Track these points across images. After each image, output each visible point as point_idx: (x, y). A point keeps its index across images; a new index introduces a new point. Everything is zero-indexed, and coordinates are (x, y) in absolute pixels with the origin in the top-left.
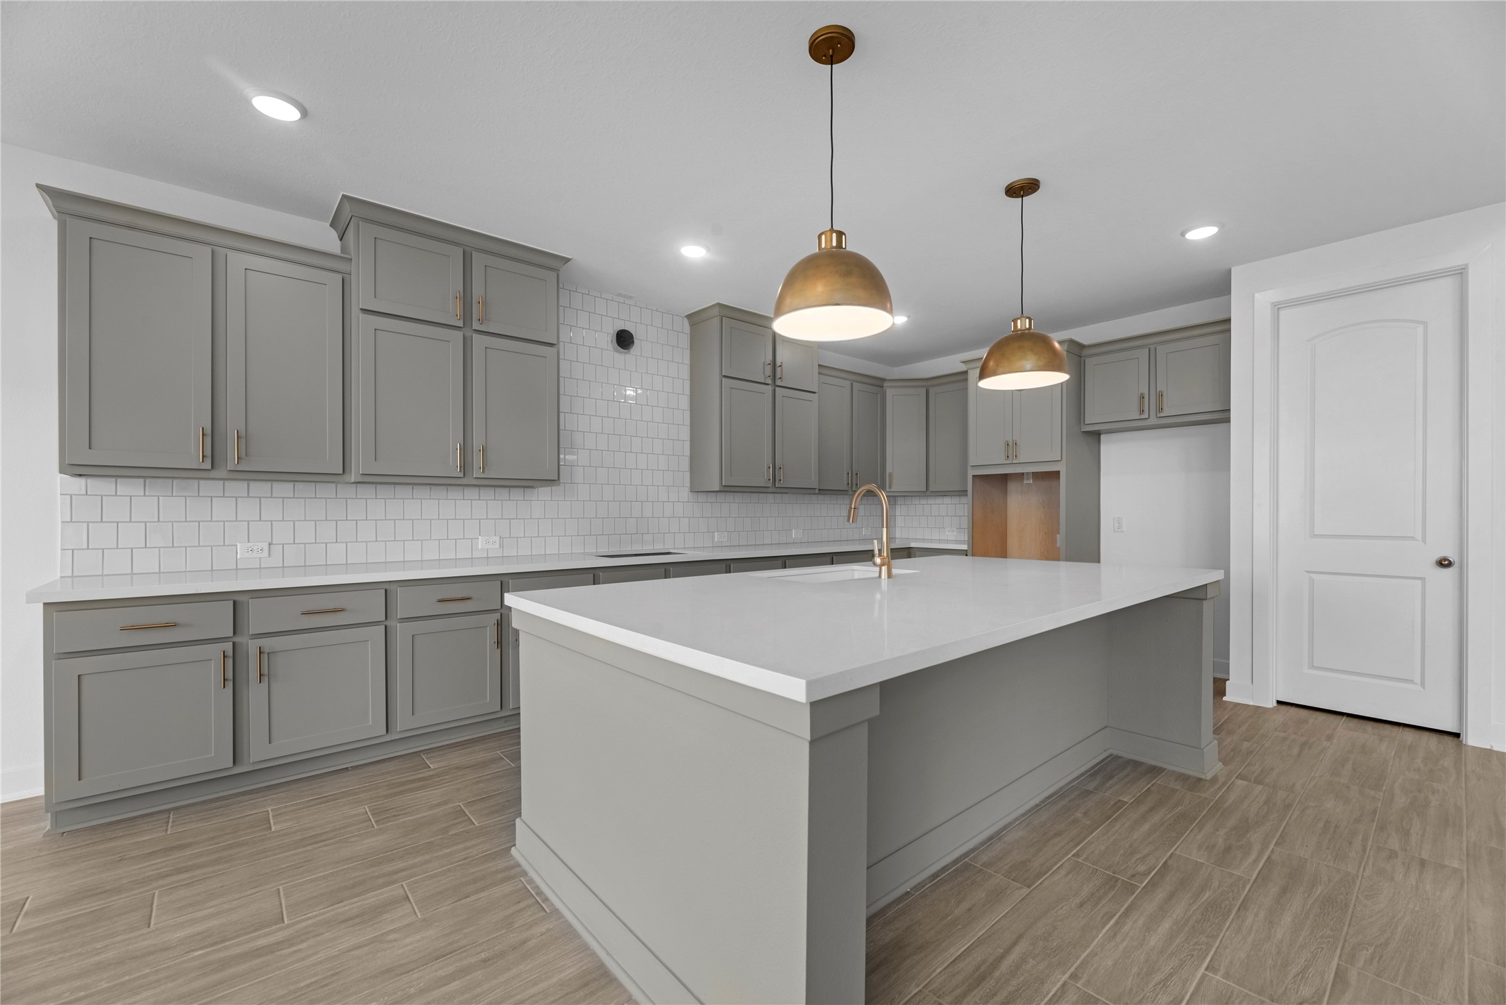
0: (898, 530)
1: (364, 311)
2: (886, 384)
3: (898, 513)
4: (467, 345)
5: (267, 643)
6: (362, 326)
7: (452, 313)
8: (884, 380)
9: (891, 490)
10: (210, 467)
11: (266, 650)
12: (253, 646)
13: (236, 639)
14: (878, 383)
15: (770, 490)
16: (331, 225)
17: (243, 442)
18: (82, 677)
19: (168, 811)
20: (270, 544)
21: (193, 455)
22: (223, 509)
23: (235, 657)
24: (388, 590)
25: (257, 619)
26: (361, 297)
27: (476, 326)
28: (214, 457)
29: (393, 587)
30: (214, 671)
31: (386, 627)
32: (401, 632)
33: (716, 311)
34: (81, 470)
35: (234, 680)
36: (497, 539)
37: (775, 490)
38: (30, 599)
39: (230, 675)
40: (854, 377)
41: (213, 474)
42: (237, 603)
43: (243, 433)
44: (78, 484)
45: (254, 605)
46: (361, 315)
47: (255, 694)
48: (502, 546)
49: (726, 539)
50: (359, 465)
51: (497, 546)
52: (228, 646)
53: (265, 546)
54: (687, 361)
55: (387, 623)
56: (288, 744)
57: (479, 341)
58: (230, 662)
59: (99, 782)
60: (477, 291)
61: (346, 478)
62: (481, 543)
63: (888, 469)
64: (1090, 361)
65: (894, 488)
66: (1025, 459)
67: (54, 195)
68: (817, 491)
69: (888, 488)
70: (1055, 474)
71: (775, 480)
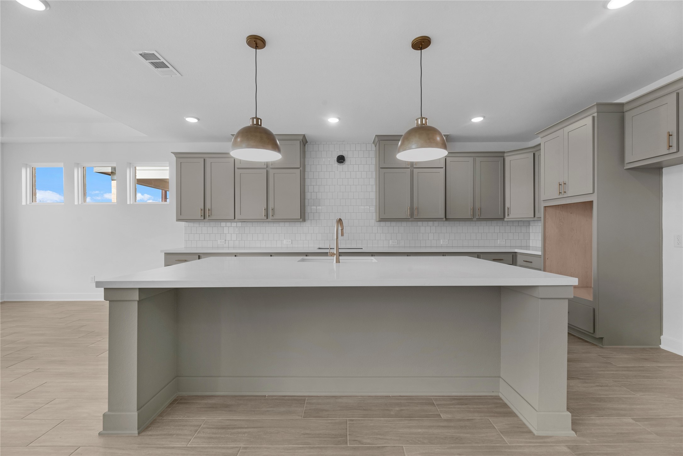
0: (531, 241)
1: (237, 168)
3: (531, 231)
9: (509, 217)
10: (203, 219)
15: (408, 220)
17: (210, 211)
20: (225, 240)
26: (237, 164)
33: (377, 139)
38: (161, 251)
40: (474, 154)
42: (200, 256)
49: (396, 244)
51: (290, 243)
63: (507, 205)
64: (628, 116)
65: (511, 216)
66: (569, 194)
67: (175, 154)
68: (444, 219)
69: (506, 216)
70: (591, 203)
71: (412, 214)
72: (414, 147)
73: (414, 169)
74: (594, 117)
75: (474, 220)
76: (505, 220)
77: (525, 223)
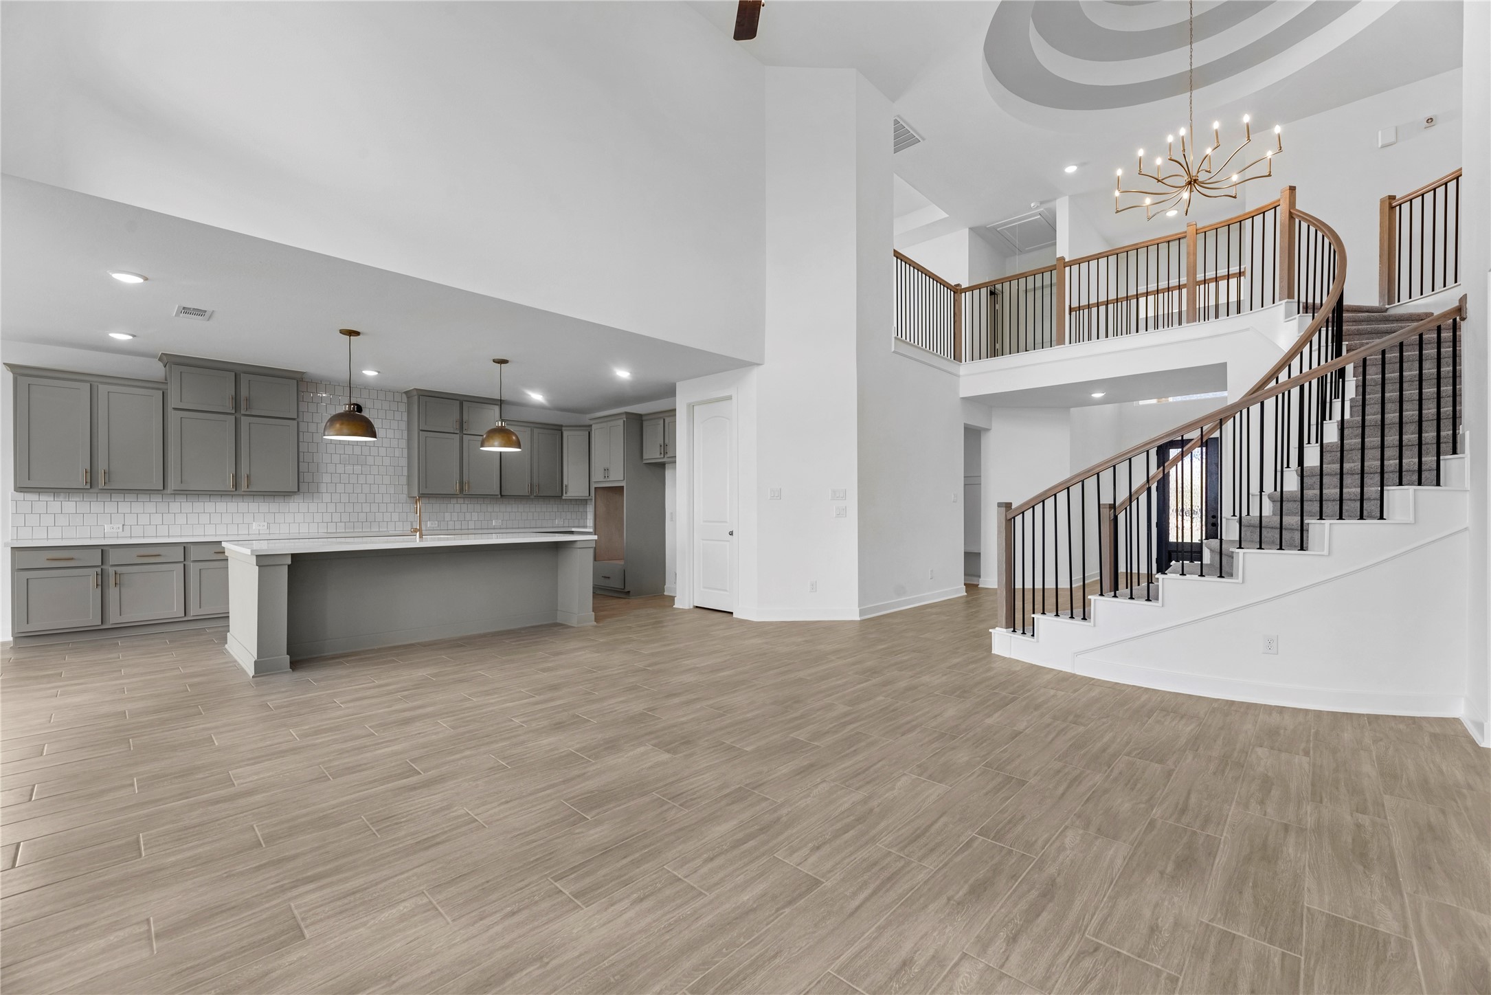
0: (588, 520)
1: (175, 409)
2: (563, 428)
3: (588, 510)
4: (237, 422)
5: (119, 569)
6: (173, 417)
7: (228, 406)
8: (562, 426)
9: (566, 496)
10: (89, 488)
11: (119, 572)
12: (111, 571)
13: (103, 567)
14: (558, 429)
15: (459, 496)
16: (159, 360)
17: (107, 475)
18: (29, 580)
19: (69, 643)
20: (123, 525)
21: (80, 480)
22: (97, 507)
23: (102, 575)
24: (185, 547)
25: (113, 558)
26: (173, 401)
27: (243, 412)
28: (92, 482)
29: (189, 545)
30: (92, 581)
31: (184, 565)
32: (193, 569)
33: (415, 393)
34: (22, 490)
35: (102, 584)
36: (266, 524)
37: (463, 496)
38: (6, 545)
39: (100, 583)
40: (532, 425)
41: (91, 491)
42: (104, 550)
43: (107, 471)
44: (20, 496)
45: (111, 552)
46: (173, 412)
47: (113, 593)
48: (269, 528)
50: (173, 484)
51: (266, 527)
52: (99, 570)
53: (121, 526)
54: (405, 418)
55: (185, 563)
56: (130, 616)
57: (244, 421)
58: (100, 577)
59: (36, 626)
60: (244, 393)
61: (165, 492)
62: (255, 526)
63: (565, 482)
64: (645, 424)
65: (569, 494)
66: (611, 478)
67: (11, 367)
68: (500, 496)
69: (564, 495)
70: (622, 488)
71: (461, 490)
72: (496, 443)
73: (464, 436)
74: (624, 421)
75: (531, 497)
76: (563, 498)
77: (583, 502)
